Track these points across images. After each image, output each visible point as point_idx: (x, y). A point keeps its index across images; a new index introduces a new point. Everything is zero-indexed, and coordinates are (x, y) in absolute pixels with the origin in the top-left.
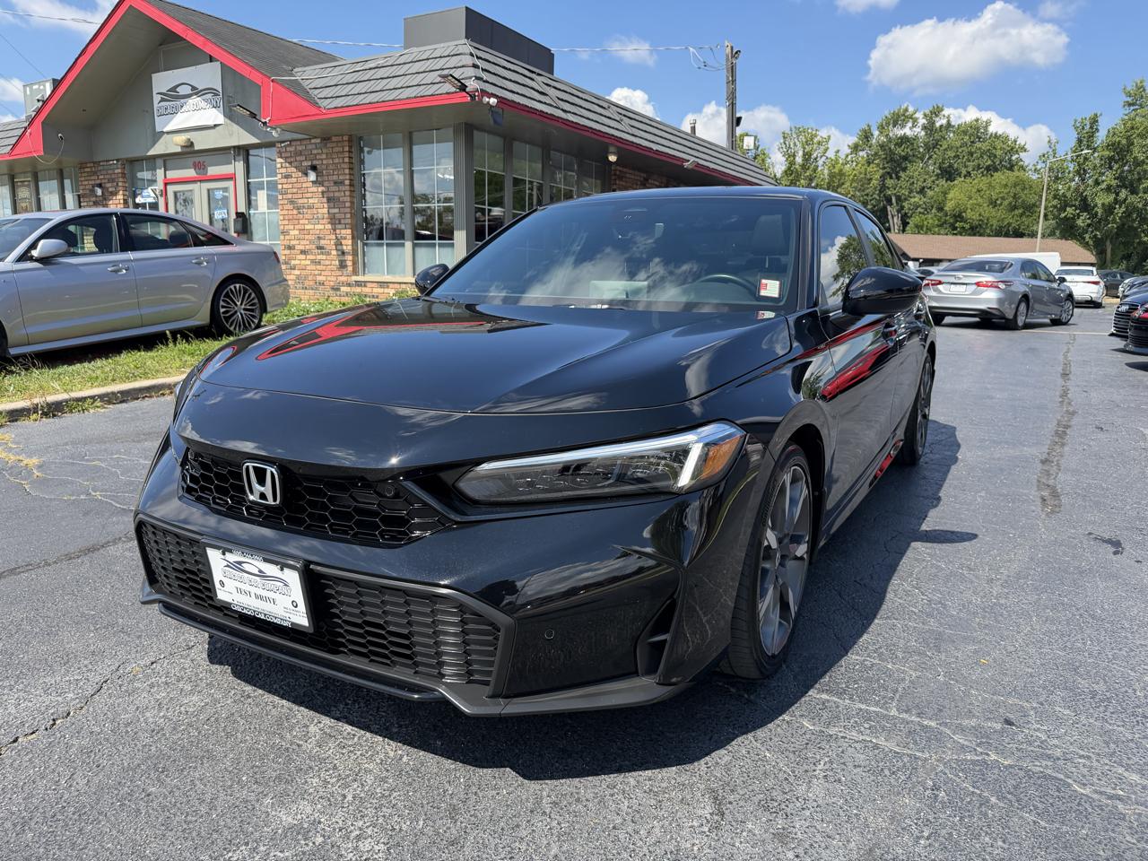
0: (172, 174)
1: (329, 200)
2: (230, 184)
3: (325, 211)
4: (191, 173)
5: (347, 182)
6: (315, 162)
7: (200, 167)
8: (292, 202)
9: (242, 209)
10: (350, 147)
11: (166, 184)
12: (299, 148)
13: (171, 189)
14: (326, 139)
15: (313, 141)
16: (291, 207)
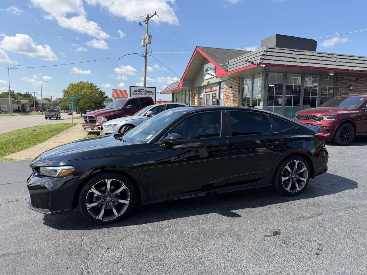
0: (207, 90)
1: (234, 96)
2: (215, 92)
3: (232, 99)
4: (209, 90)
5: (238, 91)
6: (232, 85)
7: (211, 88)
8: (226, 97)
9: (218, 99)
10: (239, 81)
11: (205, 93)
12: (229, 82)
13: (206, 94)
14: (234, 79)
15: (232, 80)
16: (226, 98)
